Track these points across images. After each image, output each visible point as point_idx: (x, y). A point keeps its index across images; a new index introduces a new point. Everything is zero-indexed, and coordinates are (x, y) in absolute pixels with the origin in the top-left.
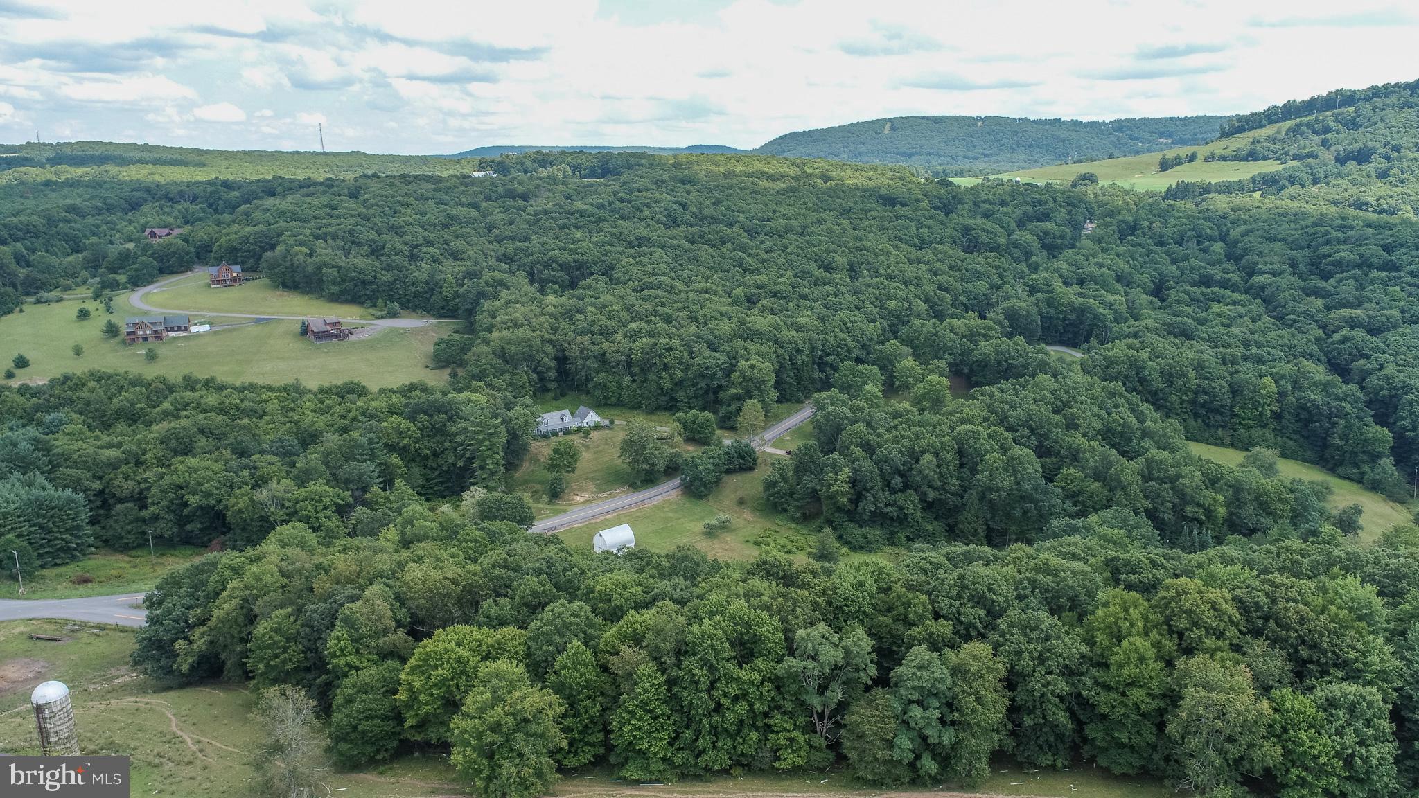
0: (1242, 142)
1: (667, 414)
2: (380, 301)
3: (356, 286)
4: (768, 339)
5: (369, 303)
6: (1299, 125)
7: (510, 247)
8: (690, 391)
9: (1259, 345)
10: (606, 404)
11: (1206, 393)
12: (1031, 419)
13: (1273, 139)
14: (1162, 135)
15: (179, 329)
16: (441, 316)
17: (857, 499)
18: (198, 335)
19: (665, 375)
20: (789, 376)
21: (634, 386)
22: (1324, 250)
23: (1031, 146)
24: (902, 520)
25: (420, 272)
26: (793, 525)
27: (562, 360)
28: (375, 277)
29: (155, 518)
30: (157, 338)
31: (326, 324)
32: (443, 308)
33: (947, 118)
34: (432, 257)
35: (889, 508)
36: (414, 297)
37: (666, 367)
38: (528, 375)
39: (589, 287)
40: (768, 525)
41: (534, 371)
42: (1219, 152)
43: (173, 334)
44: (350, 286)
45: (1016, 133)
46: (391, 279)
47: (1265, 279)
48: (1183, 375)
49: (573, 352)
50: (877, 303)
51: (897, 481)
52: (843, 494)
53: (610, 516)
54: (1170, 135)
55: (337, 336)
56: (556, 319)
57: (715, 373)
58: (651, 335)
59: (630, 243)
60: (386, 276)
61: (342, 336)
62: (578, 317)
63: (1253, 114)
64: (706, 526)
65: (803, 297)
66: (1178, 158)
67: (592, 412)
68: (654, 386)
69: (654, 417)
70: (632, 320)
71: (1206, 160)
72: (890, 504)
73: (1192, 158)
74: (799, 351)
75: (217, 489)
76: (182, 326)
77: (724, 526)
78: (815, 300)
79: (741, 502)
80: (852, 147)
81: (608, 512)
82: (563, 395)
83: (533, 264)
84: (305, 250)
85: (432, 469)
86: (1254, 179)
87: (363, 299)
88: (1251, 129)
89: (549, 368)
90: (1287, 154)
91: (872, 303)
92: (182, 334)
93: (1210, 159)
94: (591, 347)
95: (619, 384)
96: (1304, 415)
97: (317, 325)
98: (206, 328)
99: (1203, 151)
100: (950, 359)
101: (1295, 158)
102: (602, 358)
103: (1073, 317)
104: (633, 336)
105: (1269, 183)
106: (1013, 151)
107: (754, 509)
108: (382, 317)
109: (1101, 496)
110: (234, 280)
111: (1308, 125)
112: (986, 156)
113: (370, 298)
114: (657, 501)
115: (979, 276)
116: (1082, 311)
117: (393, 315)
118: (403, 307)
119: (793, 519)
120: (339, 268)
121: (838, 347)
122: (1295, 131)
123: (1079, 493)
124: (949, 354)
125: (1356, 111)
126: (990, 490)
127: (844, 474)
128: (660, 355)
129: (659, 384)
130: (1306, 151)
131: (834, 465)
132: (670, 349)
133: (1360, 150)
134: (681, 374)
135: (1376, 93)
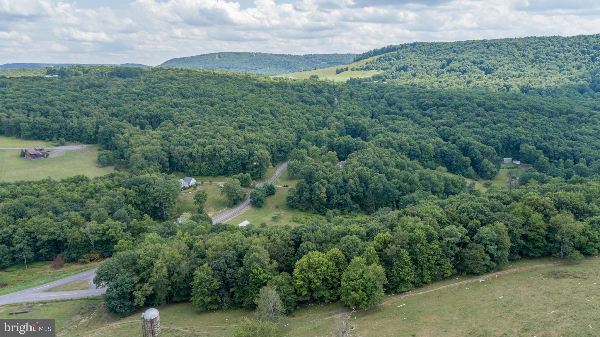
0: (362, 63)
1: (223, 176)
2: (54, 138)
3: (40, 131)
5: (48, 139)
6: (380, 57)
8: (234, 166)
9: (421, 133)
10: (194, 175)
11: (413, 151)
13: (372, 62)
14: (323, 61)
16: (88, 143)
17: (329, 198)
19: (222, 160)
21: (207, 166)
22: (420, 100)
23: (276, 65)
24: (346, 205)
25: (74, 123)
26: (303, 213)
27: (170, 157)
28: (50, 126)
31: (36, 150)
32: (88, 139)
33: (241, 53)
34: (76, 115)
35: (341, 201)
36: (72, 135)
37: (222, 157)
39: (166, 126)
40: (293, 214)
41: (161, 163)
42: (356, 67)
45: (270, 59)
46: (59, 127)
47: (407, 111)
48: (405, 145)
49: (175, 153)
51: (342, 190)
52: (324, 198)
54: (326, 61)
55: (43, 156)
57: (245, 158)
60: (56, 126)
61: (46, 155)
62: (171, 139)
63: (364, 53)
66: (342, 69)
67: (193, 179)
68: (217, 165)
69: (217, 178)
70: (197, 138)
71: (352, 70)
72: (341, 199)
73: (347, 69)
75: (57, 230)
77: (279, 217)
79: (277, 207)
80: (203, 65)
83: (130, 117)
85: (142, 210)
86: (373, 77)
87: (44, 137)
88: (364, 59)
89: (166, 162)
90: (379, 68)
93: (353, 69)
94: (183, 151)
95: (200, 166)
96: (443, 155)
97: (31, 151)
99: (350, 66)
101: (382, 69)
102: (190, 155)
103: (354, 127)
104: (204, 145)
105: (378, 78)
106: (270, 66)
107: (284, 209)
108: (58, 146)
111: (383, 57)
112: (260, 68)
113: (48, 137)
114: (244, 211)
115: (317, 114)
116: (357, 125)
117: (63, 144)
118: (67, 140)
119: (302, 210)
122: (379, 60)
125: (398, 53)
126: (376, 189)
127: (324, 190)
128: (219, 152)
129: (219, 164)
130: (385, 67)
131: (318, 187)
132: (222, 149)
133: (403, 67)
134: (229, 159)
135: (402, 47)
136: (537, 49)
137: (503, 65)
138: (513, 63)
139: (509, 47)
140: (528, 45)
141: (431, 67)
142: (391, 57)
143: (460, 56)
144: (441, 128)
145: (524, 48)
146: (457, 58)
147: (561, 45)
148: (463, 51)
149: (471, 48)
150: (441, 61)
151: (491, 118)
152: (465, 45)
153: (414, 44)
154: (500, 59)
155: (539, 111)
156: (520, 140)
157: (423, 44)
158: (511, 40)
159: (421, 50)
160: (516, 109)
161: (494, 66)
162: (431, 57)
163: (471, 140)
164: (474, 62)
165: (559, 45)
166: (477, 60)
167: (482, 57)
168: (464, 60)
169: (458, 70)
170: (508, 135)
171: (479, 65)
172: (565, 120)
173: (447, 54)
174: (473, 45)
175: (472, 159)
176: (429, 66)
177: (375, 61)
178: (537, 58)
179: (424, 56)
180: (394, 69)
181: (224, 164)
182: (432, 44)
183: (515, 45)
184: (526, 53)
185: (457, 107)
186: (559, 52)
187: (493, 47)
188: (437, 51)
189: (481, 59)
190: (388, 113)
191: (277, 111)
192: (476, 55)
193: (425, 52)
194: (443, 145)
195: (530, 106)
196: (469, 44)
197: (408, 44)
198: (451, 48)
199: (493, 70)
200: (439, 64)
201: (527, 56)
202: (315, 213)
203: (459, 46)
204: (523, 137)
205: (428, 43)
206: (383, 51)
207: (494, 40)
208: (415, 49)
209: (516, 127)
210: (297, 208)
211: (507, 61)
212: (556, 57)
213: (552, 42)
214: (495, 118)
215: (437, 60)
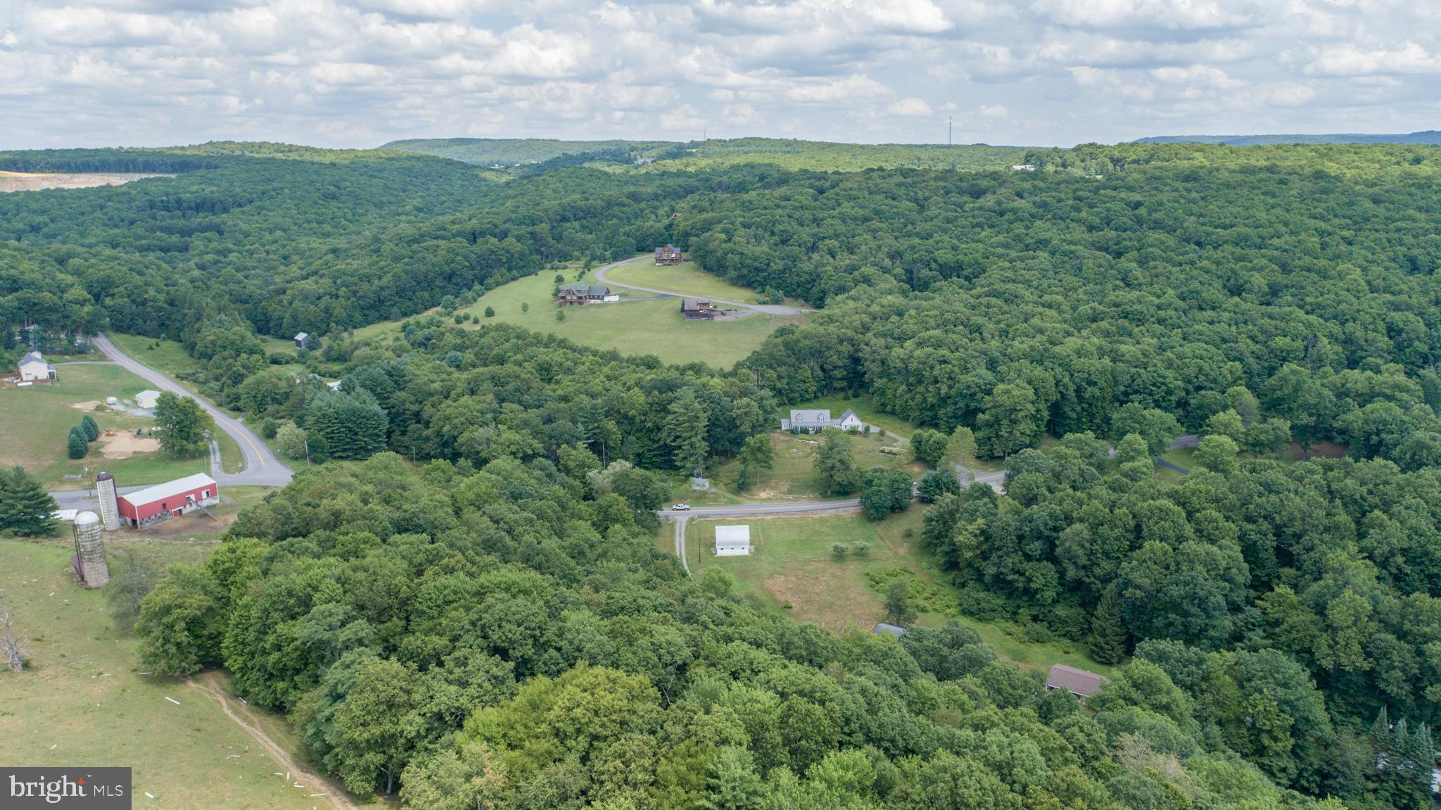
2: (768, 287)
3: (751, 272)
4: (1060, 365)
5: (760, 289)
7: (903, 244)
8: (950, 409)
10: (884, 412)
12: (1279, 513)
15: (598, 298)
16: (817, 307)
17: (989, 557)
18: (609, 304)
20: (1073, 410)
21: (907, 396)
24: (1032, 594)
26: (936, 571)
27: (856, 360)
28: (768, 265)
29: (427, 439)
30: (580, 303)
35: (1015, 577)
36: (798, 286)
37: (936, 380)
38: (812, 369)
39: (939, 290)
40: (912, 564)
41: (822, 368)
43: (592, 301)
44: (745, 271)
46: (781, 268)
49: (865, 352)
50: (1261, 338)
51: (1036, 547)
52: (970, 548)
53: (769, 518)
55: (706, 315)
56: (874, 318)
57: (974, 394)
58: (938, 345)
59: (1027, 246)
60: (778, 265)
61: (709, 316)
62: (894, 318)
64: (836, 548)
65: (1160, 321)
67: (852, 416)
72: (1018, 572)
74: (1092, 383)
76: (601, 294)
77: (861, 554)
78: (1174, 327)
79: (908, 534)
81: (771, 513)
82: (856, 396)
83: (914, 261)
84: (723, 236)
87: (754, 285)
89: (835, 368)
91: (1253, 338)
92: (598, 301)
94: (882, 350)
97: (692, 302)
98: (616, 298)
100: (1305, 419)
108: (765, 303)
109: (1301, 634)
110: (672, 260)
113: (760, 284)
114: (825, 515)
117: (776, 302)
118: (788, 295)
119: (939, 565)
120: (742, 254)
121: (1154, 385)
123: (1277, 623)
124: (1311, 415)
127: (976, 525)
134: (946, 391)
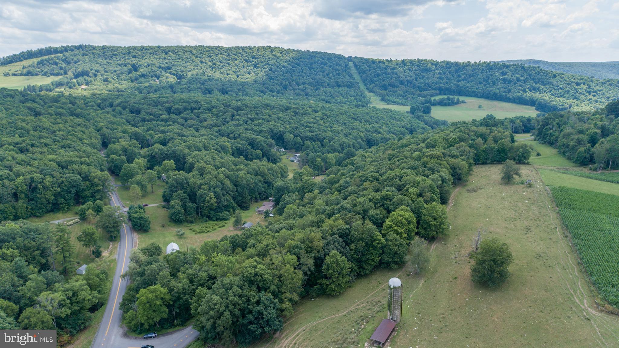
0: (17, 67)
8: (67, 196)
13: (32, 66)
19: (48, 192)
24: (230, 205)
42: (8, 72)
57: (79, 184)
63: (14, 55)
79: (163, 226)
88: (17, 61)
90: (46, 73)
93: (7, 75)
105: (58, 84)
107: (171, 226)
122: (41, 63)
125: (64, 55)
126: (248, 185)
127: (212, 195)
128: (40, 183)
129: (45, 198)
130: (56, 72)
131: (206, 194)
132: (43, 179)
133: (82, 72)
134: (59, 190)
135: (65, 49)
136: (210, 56)
137: (189, 71)
138: (197, 69)
139: (186, 54)
140: (201, 53)
141: (118, 72)
142: (57, 61)
143: (144, 61)
144: (216, 129)
145: (199, 56)
146: (141, 63)
147: (228, 54)
148: (143, 56)
149: (150, 54)
150: (126, 66)
151: (246, 116)
152: (142, 50)
153: (80, 47)
154: (184, 65)
155: (272, 108)
156: (280, 131)
157: (94, 48)
158: (184, 47)
159: (93, 53)
160: (257, 108)
161: (182, 72)
162: (110, 61)
163: (249, 135)
164: (160, 68)
165: (226, 54)
166: (163, 66)
167: (166, 63)
168: (149, 65)
169: (150, 75)
170: (270, 129)
171: (169, 71)
172: (292, 113)
173: (128, 59)
174: (151, 51)
175: (262, 150)
176: (115, 71)
177: (36, 65)
178: (214, 64)
179: (100, 60)
180: (70, 74)
181: (53, 197)
182: (104, 47)
183: (191, 52)
184: (203, 60)
185: (210, 110)
186: (229, 60)
187: (172, 54)
188: (115, 55)
189: (166, 65)
190: (144, 120)
191: (40, 127)
192: (159, 61)
193: (99, 56)
194: (234, 142)
195: (264, 105)
196: (146, 49)
197: (72, 46)
198: (129, 53)
199: (183, 75)
200: (126, 69)
201: (206, 63)
202: (206, 221)
203: (136, 51)
204: (280, 129)
205: (98, 46)
206: (40, 53)
207: (168, 46)
208: (85, 52)
209: (268, 121)
210: (184, 221)
211: (192, 67)
212: (228, 64)
213: (219, 50)
214: (250, 116)
215: (120, 65)
